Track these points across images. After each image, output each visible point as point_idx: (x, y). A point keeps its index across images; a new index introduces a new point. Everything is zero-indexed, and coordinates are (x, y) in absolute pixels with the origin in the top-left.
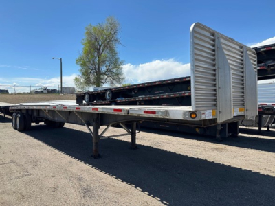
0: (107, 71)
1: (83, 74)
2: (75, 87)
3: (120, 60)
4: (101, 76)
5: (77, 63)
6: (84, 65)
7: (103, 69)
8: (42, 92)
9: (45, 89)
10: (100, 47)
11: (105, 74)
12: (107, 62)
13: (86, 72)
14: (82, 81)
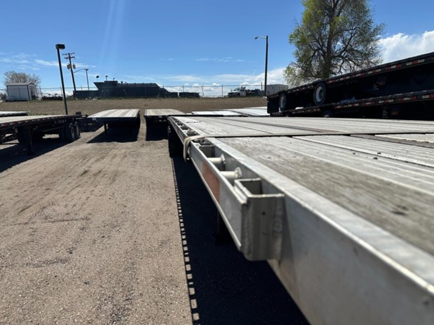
0: (345, 49)
1: (300, 60)
2: (285, 83)
3: (373, 26)
4: (333, 62)
5: (291, 41)
6: (302, 42)
7: (337, 48)
8: (239, 94)
9: (243, 90)
10: (335, 5)
11: (340, 56)
12: (346, 33)
13: (304, 56)
14: (297, 73)
